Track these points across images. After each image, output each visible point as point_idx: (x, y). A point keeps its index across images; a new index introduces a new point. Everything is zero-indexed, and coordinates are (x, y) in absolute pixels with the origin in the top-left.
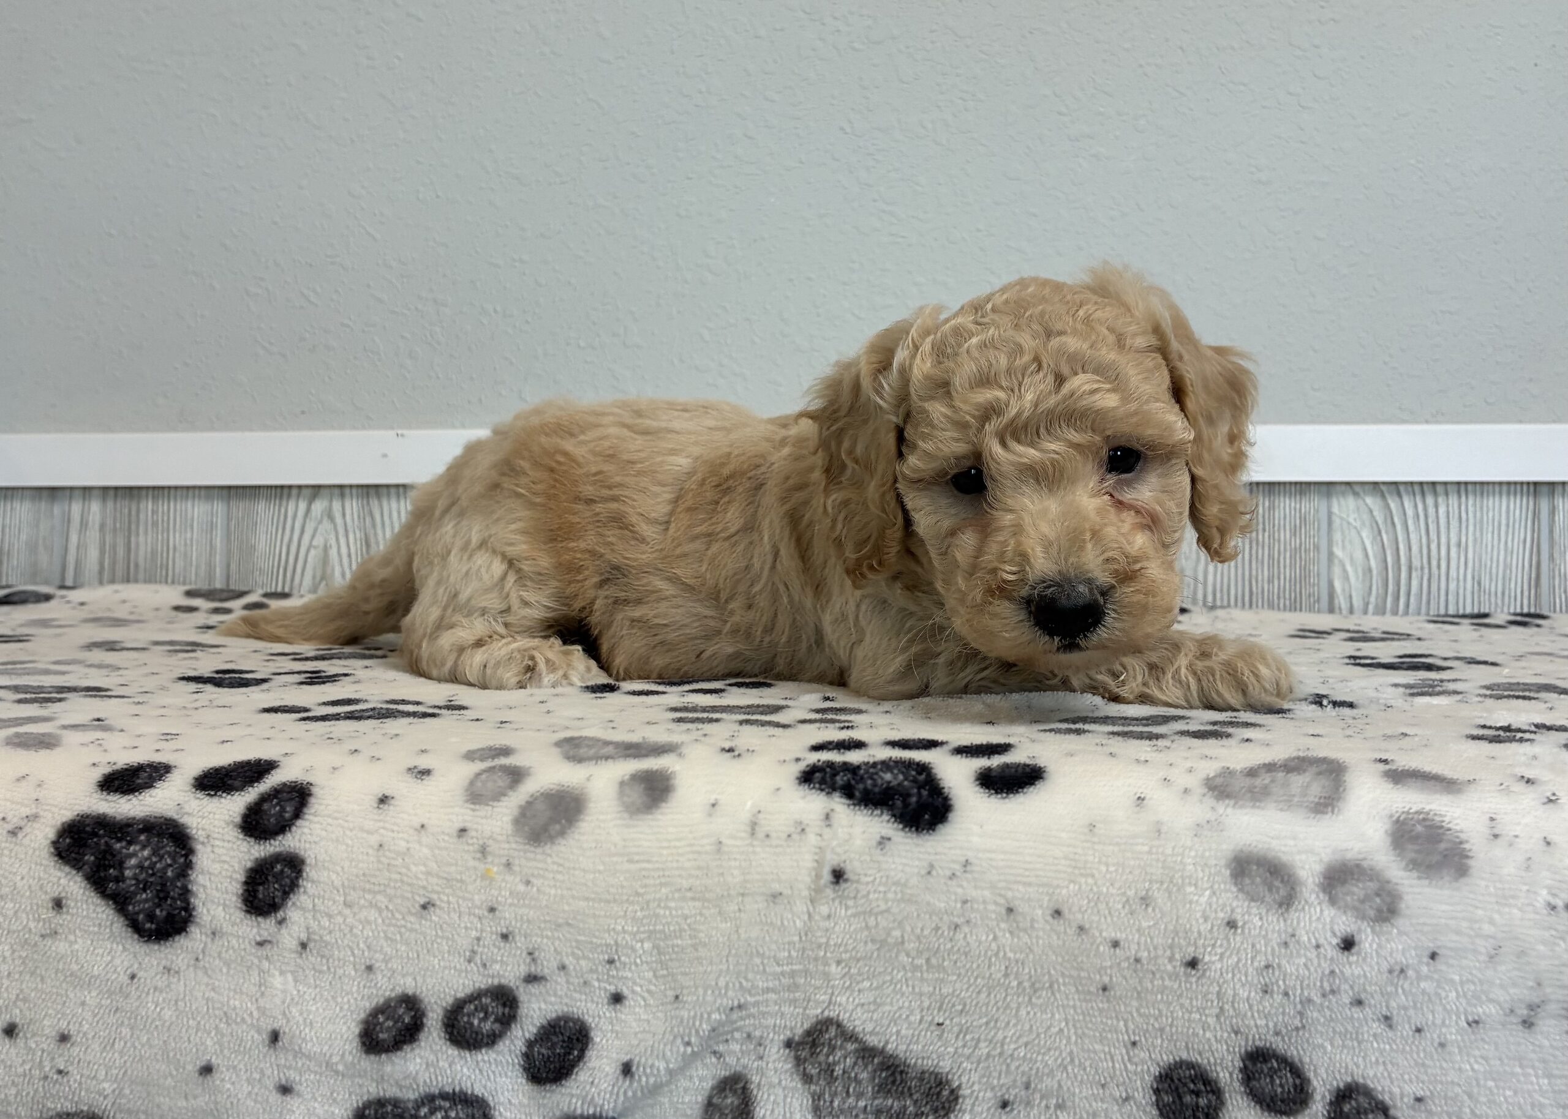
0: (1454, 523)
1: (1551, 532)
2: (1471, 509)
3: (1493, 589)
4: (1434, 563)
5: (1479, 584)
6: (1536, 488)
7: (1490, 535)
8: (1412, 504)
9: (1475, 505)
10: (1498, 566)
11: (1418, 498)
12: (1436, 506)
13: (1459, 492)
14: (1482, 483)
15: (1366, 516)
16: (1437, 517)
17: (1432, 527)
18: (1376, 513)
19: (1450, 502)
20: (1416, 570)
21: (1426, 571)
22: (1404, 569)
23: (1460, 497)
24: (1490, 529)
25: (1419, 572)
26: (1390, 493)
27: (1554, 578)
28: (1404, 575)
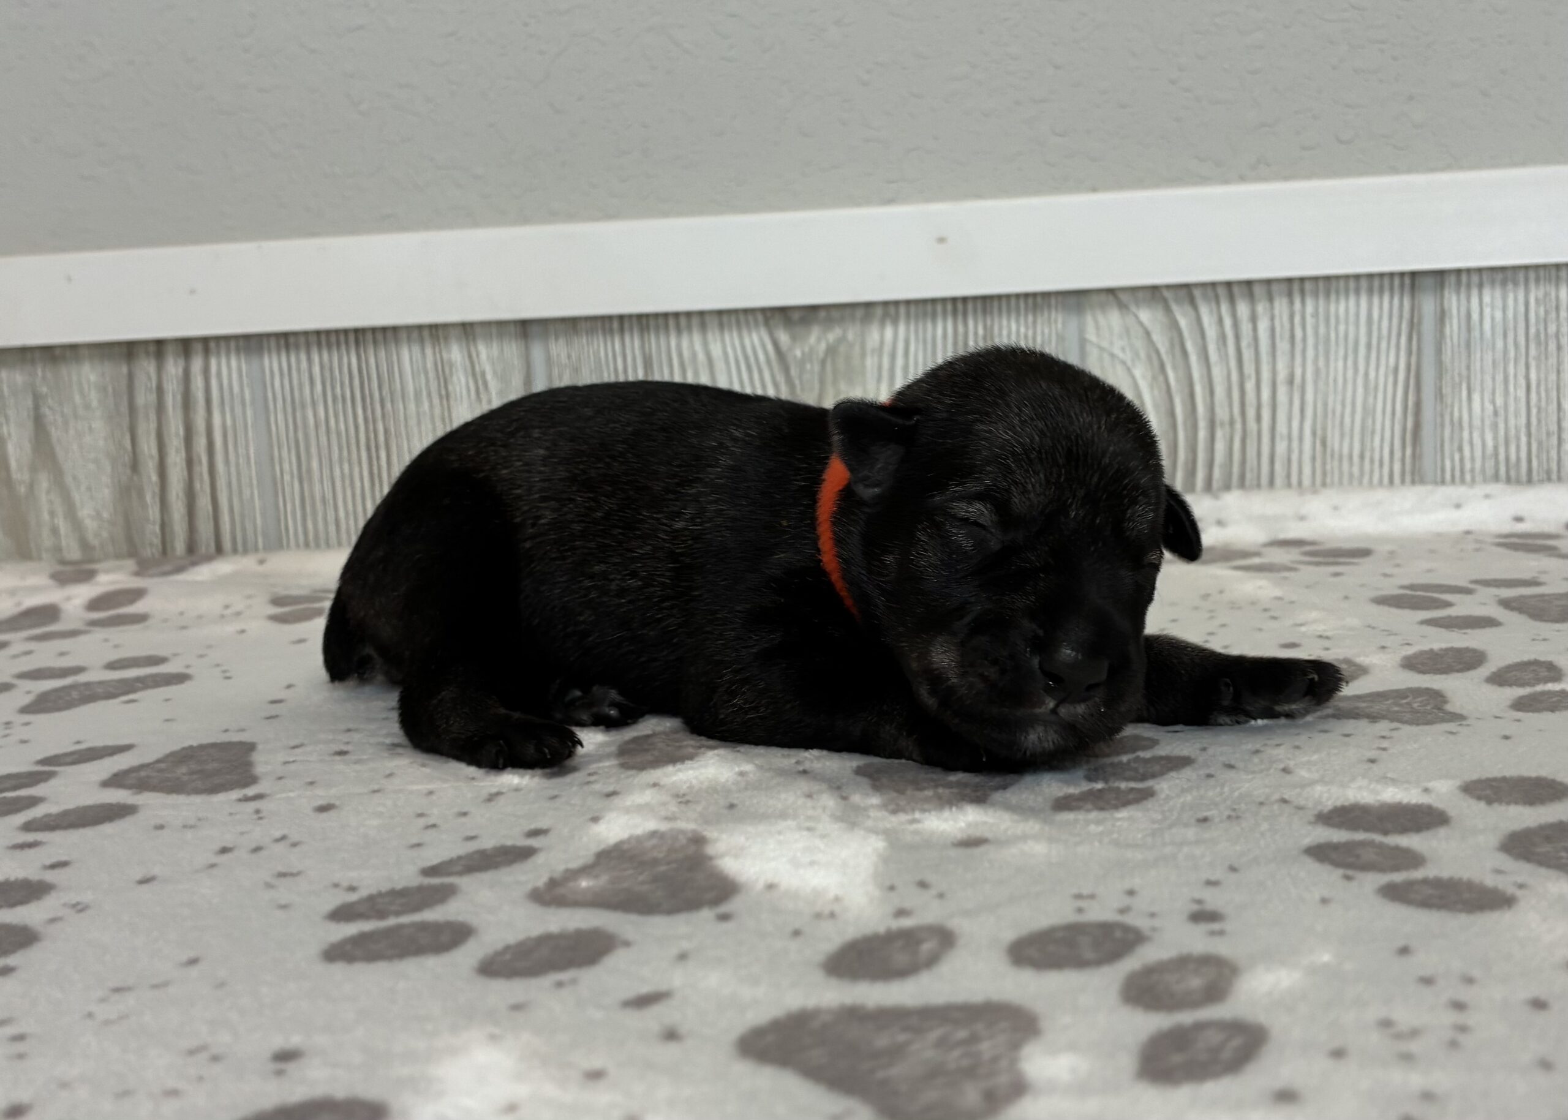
0: (1283, 346)
1: (1439, 351)
2: (1310, 321)
3: (1346, 451)
4: (1251, 413)
5: (1324, 443)
6: (1413, 281)
7: (1340, 364)
8: (1215, 318)
9: (1316, 315)
10: (1353, 412)
11: (1225, 308)
12: (1254, 319)
13: (1290, 295)
14: (1328, 279)
15: (1140, 344)
16: (1256, 339)
17: (1248, 355)
18: (1156, 337)
19: (1277, 312)
20: (1222, 424)
21: (1238, 426)
22: (1202, 424)
23: (1291, 303)
24: (1341, 353)
25: (1227, 428)
26: (1178, 301)
27: (1442, 426)
28: (1202, 434)
